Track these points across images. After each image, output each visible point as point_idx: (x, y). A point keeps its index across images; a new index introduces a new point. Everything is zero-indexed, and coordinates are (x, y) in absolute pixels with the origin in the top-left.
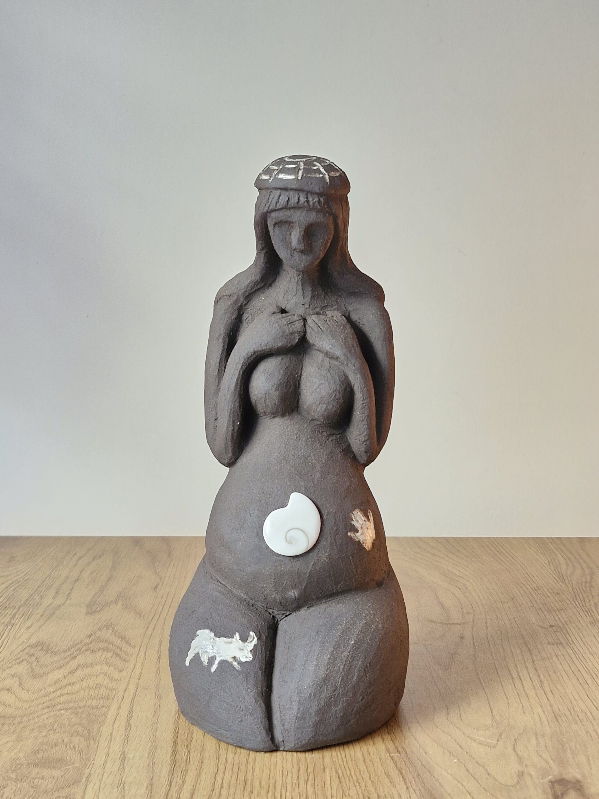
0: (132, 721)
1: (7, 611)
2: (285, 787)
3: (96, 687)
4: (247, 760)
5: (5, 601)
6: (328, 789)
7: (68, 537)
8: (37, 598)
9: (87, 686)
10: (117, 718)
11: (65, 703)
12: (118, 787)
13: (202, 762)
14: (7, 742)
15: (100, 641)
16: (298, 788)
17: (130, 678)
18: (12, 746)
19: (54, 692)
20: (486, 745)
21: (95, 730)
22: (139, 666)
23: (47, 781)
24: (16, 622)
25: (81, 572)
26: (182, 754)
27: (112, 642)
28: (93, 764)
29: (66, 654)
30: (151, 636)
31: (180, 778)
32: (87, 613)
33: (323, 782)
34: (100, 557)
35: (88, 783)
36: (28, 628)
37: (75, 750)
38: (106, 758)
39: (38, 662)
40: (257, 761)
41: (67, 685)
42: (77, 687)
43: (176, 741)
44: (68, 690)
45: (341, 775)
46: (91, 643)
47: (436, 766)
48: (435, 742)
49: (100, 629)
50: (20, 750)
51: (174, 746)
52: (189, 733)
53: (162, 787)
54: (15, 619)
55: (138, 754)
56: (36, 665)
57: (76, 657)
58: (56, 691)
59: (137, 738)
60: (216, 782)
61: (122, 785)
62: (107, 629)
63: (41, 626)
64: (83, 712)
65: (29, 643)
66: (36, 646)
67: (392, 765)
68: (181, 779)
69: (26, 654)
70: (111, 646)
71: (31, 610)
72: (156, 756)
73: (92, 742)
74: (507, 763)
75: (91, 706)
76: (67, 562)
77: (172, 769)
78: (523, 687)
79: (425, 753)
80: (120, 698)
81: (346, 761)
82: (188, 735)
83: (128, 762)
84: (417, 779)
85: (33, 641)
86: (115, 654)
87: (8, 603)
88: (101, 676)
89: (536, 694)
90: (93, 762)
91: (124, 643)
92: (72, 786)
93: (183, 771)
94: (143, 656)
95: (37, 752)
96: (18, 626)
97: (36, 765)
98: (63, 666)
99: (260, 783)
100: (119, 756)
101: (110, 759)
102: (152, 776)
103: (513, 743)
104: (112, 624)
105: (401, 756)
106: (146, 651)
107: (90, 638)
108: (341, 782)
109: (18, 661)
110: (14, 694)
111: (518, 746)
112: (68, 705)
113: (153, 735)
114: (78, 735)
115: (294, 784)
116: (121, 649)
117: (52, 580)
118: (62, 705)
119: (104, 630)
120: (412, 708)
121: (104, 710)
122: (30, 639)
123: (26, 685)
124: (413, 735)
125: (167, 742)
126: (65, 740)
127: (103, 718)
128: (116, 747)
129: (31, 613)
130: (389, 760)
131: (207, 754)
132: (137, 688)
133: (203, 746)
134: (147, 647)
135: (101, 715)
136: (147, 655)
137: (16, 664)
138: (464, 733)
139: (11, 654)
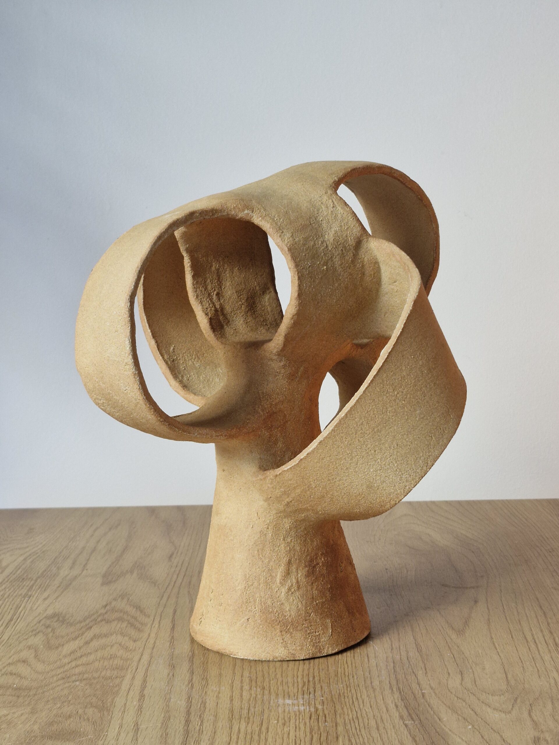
0: (146, 692)
1: (24, 583)
3: (111, 658)
4: (260, 729)
5: (23, 572)
8: (55, 569)
9: (102, 656)
10: (131, 688)
11: (80, 674)
13: (215, 732)
14: (22, 715)
15: (116, 611)
17: (144, 648)
18: (27, 718)
19: (69, 663)
20: (501, 711)
21: (109, 701)
22: (153, 635)
24: (33, 594)
25: (98, 542)
26: (196, 724)
27: (127, 612)
28: (107, 734)
29: (82, 625)
30: (165, 605)
32: (103, 584)
34: (117, 527)
36: (45, 599)
37: (89, 721)
38: (120, 729)
39: (54, 633)
40: (270, 730)
41: (81, 656)
42: (92, 657)
43: (189, 711)
44: (83, 661)
46: (106, 613)
47: (450, 733)
48: (449, 707)
49: (115, 599)
50: (35, 723)
51: (187, 716)
52: (202, 702)
54: (32, 591)
55: (151, 725)
56: (52, 637)
57: (91, 627)
58: (71, 662)
59: (150, 708)
62: (123, 599)
63: (57, 598)
64: (97, 683)
65: (45, 615)
66: (52, 618)
67: (406, 732)
69: (42, 625)
70: (126, 616)
71: (48, 581)
72: (169, 726)
73: (106, 713)
74: (522, 729)
75: (106, 676)
76: (83, 533)
77: (185, 739)
78: (539, 651)
79: (440, 720)
80: (134, 668)
81: (360, 731)
82: (201, 704)
83: (141, 733)
85: (50, 612)
86: (130, 623)
87: (25, 575)
88: (116, 646)
89: (551, 657)
91: (138, 613)
93: (196, 742)
94: (157, 626)
95: (51, 724)
96: (35, 598)
97: (51, 737)
98: (78, 637)
100: (132, 727)
101: (124, 729)
103: (528, 708)
104: (128, 593)
105: (414, 723)
106: (160, 620)
107: (105, 608)
109: (34, 633)
110: (30, 665)
111: (533, 711)
112: (83, 676)
113: (166, 705)
114: (92, 706)
116: (135, 619)
117: (69, 552)
118: (77, 676)
119: (119, 600)
120: (426, 673)
121: (117, 681)
122: (46, 610)
123: (42, 656)
124: (426, 702)
125: (180, 712)
126: (79, 711)
127: (116, 689)
128: (130, 718)
129: (48, 583)
130: (403, 728)
131: (220, 724)
132: (151, 657)
133: (216, 716)
134: (161, 617)
135: (115, 685)
136: (161, 625)
137: (31, 636)
138: (478, 699)
139: (27, 626)
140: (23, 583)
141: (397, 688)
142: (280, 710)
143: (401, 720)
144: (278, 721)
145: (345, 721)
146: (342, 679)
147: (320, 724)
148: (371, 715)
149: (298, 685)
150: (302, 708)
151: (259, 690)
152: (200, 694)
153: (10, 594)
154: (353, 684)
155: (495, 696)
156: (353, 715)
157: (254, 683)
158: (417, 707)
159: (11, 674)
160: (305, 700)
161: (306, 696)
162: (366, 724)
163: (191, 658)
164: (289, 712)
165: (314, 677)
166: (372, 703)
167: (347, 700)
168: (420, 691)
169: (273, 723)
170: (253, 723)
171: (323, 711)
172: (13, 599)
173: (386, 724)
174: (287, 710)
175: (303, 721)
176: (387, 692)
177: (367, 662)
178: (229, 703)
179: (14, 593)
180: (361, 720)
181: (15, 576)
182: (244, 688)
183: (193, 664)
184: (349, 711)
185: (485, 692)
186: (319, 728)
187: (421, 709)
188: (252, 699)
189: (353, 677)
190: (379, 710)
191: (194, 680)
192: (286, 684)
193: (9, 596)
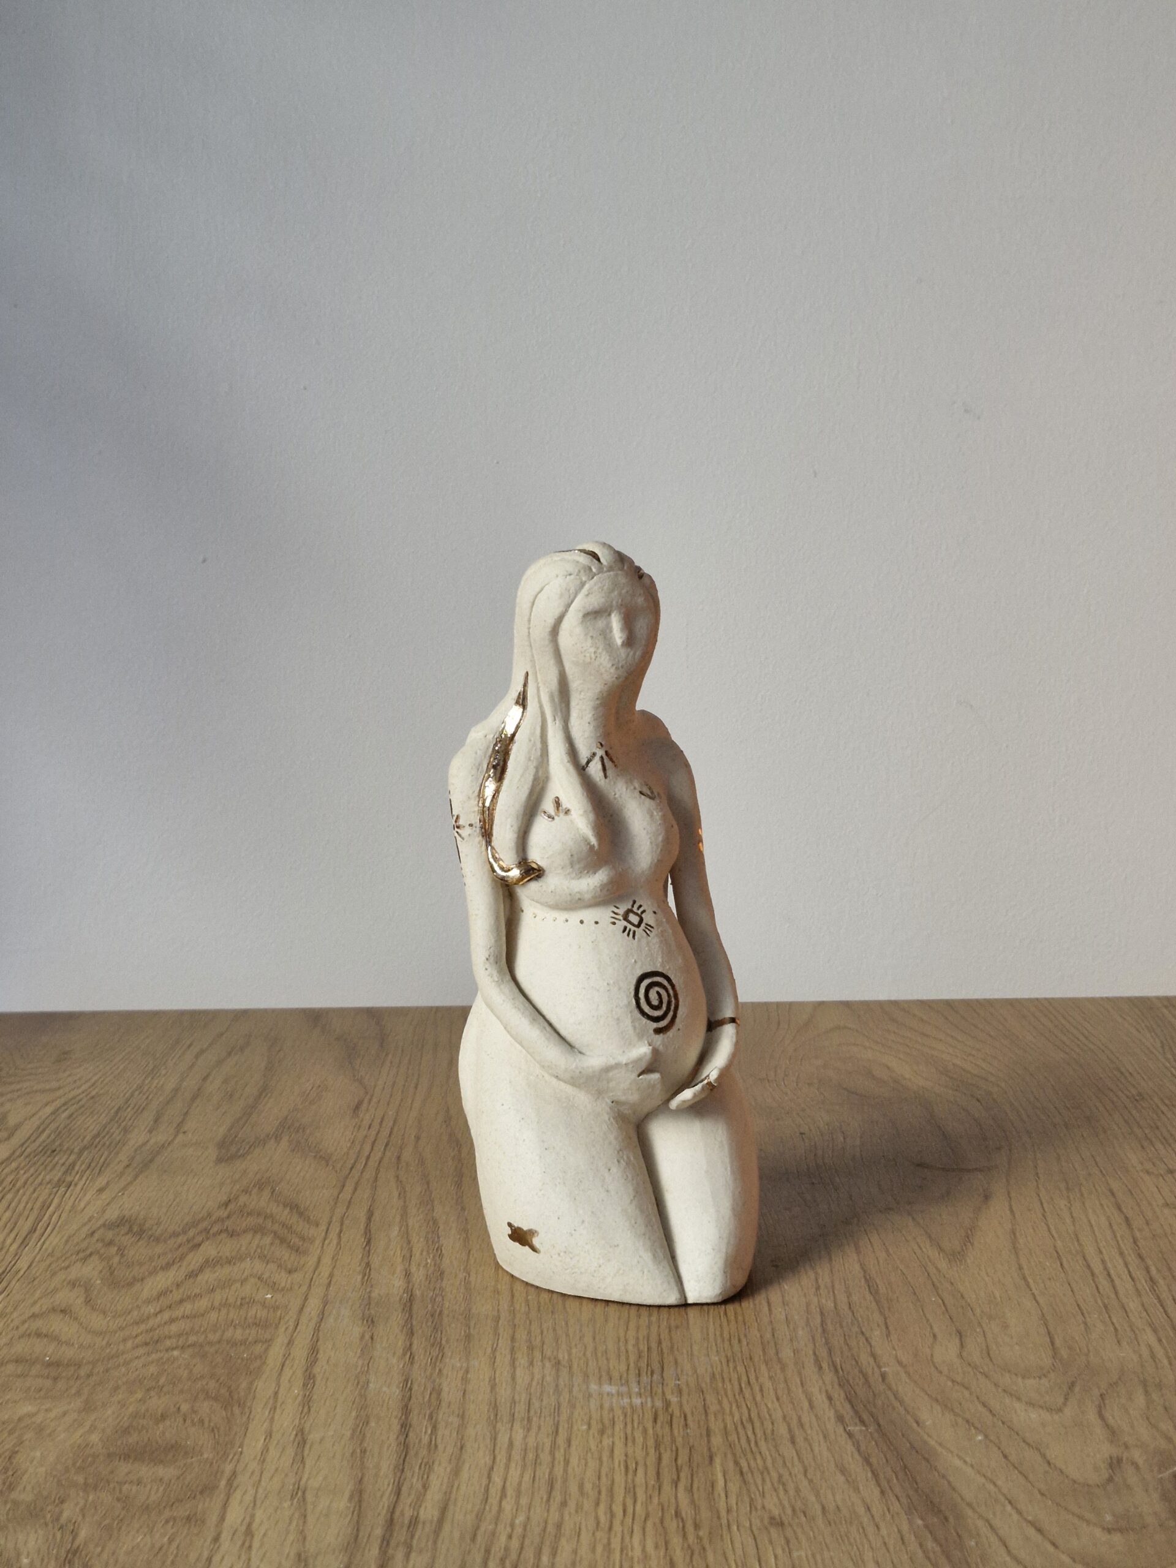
0: (317, 1370)
1: (56, 1159)
2: (632, 1494)
3: (241, 1304)
4: (554, 1445)
5: (53, 1136)
6: (719, 1495)
7: (176, 1011)
8: (117, 1132)
9: (224, 1301)
10: (287, 1362)
11: (179, 1336)
12: (292, 1498)
13: (462, 1448)
14: (65, 1414)
15: (248, 1214)
16: (659, 1493)
17: (310, 1285)
18: (75, 1420)
19: (156, 1315)
20: (1041, 1407)
21: (242, 1387)
22: (327, 1260)
23: (149, 1487)
24: (76, 1179)
25: (206, 1078)
26: (421, 1432)
27: (272, 1215)
28: (241, 1453)
29: (180, 1240)
30: (350, 1202)
31: (418, 1480)
32: (219, 1160)
33: (708, 1483)
34: (242, 1049)
35: (232, 1491)
36: (101, 1190)
37: (203, 1424)
38: (267, 1441)
39: (122, 1256)
40: (573, 1443)
41: (181, 1301)
42: (203, 1303)
43: (406, 1406)
44: (184, 1311)
45: (745, 1469)
46: (228, 1217)
47: (939, 1449)
48: (937, 1401)
49: (246, 1191)
50: (93, 1428)
51: (403, 1417)
52: (433, 1389)
53: (382, 1496)
54: (74, 1173)
55: (331, 1433)
56: (120, 1262)
57: (200, 1245)
58: (160, 1311)
59: (327, 1402)
60: (491, 1485)
61: (300, 1494)
62: (261, 1189)
63: (124, 1188)
64: (216, 1352)
65: (101, 1222)
66: (118, 1226)
67: (850, 1447)
68: (420, 1479)
69: (97, 1240)
70: (270, 1224)
71: (105, 1155)
72: (368, 1435)
73: (237, 1410)
74: (1086, 1442)
75: (233, 1340)
76: (174, 1061)
77: (402, 1459)
78: (1116, 1293)
79: (918, 1423)
80: (291, 1324)
81: (756, 1442)
82: (431, 1394)
83: (310, 1448)
84: (901, 1475)
85: (112, 1214)
86: (279, 1238)
87: (57, 1143)
88: (252, 1280)
89: (1143, 1305)
90: (240, 1449)
91: (295, 1217)
92: (198, 1497)
93: (423, 1466)
94: (335, 1242)
95: (126, 1431)
96: (79, 1187)
97: (126, 1457)
98: (173, 1263)
99: (581, 1486)
100: (293, 1436)
101: (275, 1442)
102: (360, 1475)
103: (1097, 1403)
104: (271, 1179)
105: (867, 1430)
106: (341, 1231)
107: (226, 1208)
108: (744, 1481)
109: (81, 1255)
110: (76, 1319)
111: (1107, 1407)
112: (187, 1340)
113: (360, 1394)
114: (208, 1396)
115: (650, 1486)
116: (289, 1228)
117: (145, 1097)
118: (173, 1340)
119: (255, 1190)
120: (888, 1335)
121: (258, 1349)
122: (104, 1211)
123: (99, 1302)
124: (890, 1389)
125: (388, 1409)
126: (181, 1408)
127: (258, 1363)
128: (286, 1419)
129: (106, 1160)
130: (843, 1439)
131: (471, 1432)
132: (325, 1303)
133: (462, 1416)
134: (342, 1224)
135: (253, 1357)
136: (343, 1240)
137: (77, 1260)
138: (995, 1384)
139: (67, 1241)
140: (55, 1157)
141: (829, 1365)
142: (593, 1404)
143: (838, 1423)
144: (589, 1427)
145: (725, 1428)
146: (716, 1345)
147: (676, 1432)
148: (778, 1415)
149: (627, 1358)
150: (637, 1401)
151: (548, 1364)
152: (428, 1373)
153: (27, 1180)
154: (739, 1355)
155: (1029, 1378)
156: (741, 1414)
157: (537, 1354)
158: (871, 1399)
159: (38, 1335)
160: (642, 1385)
161: (645, 1379)
162: (769, 1431)
163: (409, 1304)
164: (612, 1409)
165: (660, 1343)
166: (780, 1393)
167: (728, 1386)
168: (876, 1369)
169: (579, 1430)
170: (539, 1428)
171: (681, 1406)
172: (34, 1191)
173: (809, 1432)
174: (607, 1405)
175: (641, 1428)
176: (810, 1370)
177: (767, 1312)
178: (488, 1390)
179: (37, 1177)
180: (757, 1424)
181: (37, 1143)
182: (517, 1363)
183: (411, 1316)
184: (734, 1407)
185: (1009, 1371)
186: (673, 1441)
187: (880, 1403)
188: (534, 1383)
189: (740, 1341)
190: (793, 1404)
191: (415, 1347)
192: (602, 1355)
193: (25, 1183)
